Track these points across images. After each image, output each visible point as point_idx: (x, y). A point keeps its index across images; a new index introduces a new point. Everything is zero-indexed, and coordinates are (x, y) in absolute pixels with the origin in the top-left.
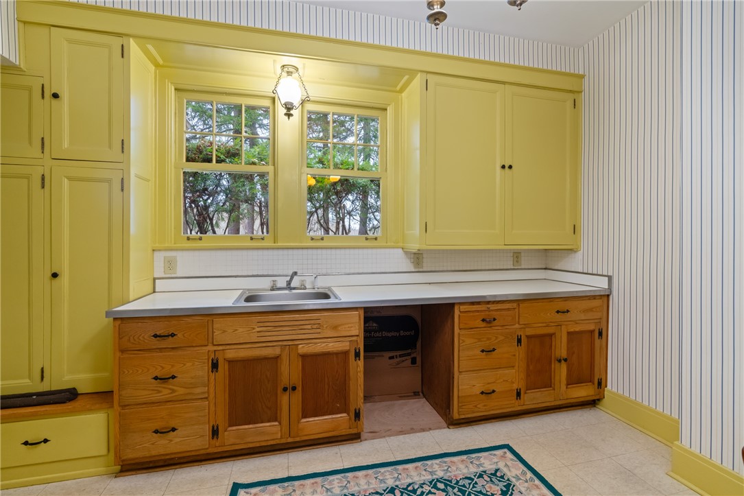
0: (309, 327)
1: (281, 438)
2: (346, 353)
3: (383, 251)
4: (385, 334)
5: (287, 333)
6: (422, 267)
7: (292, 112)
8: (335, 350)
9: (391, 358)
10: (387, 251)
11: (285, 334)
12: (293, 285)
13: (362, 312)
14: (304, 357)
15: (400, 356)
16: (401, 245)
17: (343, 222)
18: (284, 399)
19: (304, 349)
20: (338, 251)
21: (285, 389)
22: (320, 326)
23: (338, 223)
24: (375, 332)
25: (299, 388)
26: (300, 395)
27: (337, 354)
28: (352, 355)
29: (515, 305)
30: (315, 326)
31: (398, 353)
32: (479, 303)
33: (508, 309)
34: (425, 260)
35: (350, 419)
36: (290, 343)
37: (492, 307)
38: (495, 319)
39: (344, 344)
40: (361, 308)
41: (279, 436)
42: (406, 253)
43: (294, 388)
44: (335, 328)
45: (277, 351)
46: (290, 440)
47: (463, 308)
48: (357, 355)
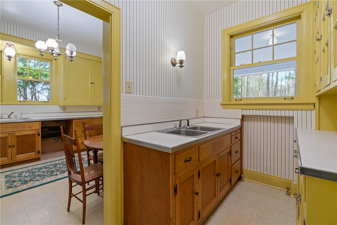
0: (20, 127)
1: (8, 162)
2: (34, 135)
3: (51, 106)
4: (51, 132)
5: (10, 129)
6: (66, 111)
7: (11, 59)
8: (30, 134)
9: (53, 140)
10: (52, 106)
11: (10, 130)
12: (11, 117)
13: (40, 123)
14: (17, 136)
15: (57, 139)
16: (58, 104)
17: (35, 96)
18: (10, 150)
19: (17, 134)
20: (32, 106)
21: (10, 147)
22: (24, 127)
23: (32, 96)
24: (47, 131)
25: (16, 146)
26: (16, 147)
27: (31, 135)
28: (37, 135)
29: (92, 119)
30: (22, 127)
31: (57, 138)
32: (81, 119)
33: (90, 121)
34: (67, 109)
35: (36, 154)
36: (12, 132)
37: (85, 120)
38: (86, 123)
39: (33, 132)
40: (40, 121)
41: (7, 161)
42: (60, 107)
43: (13, 146)
44: (30, 127)
45: (6, 135)
46: (11, 162)
47: (75, 121)
48: (39, 135)
